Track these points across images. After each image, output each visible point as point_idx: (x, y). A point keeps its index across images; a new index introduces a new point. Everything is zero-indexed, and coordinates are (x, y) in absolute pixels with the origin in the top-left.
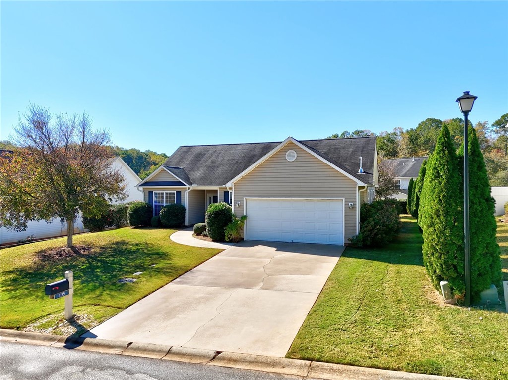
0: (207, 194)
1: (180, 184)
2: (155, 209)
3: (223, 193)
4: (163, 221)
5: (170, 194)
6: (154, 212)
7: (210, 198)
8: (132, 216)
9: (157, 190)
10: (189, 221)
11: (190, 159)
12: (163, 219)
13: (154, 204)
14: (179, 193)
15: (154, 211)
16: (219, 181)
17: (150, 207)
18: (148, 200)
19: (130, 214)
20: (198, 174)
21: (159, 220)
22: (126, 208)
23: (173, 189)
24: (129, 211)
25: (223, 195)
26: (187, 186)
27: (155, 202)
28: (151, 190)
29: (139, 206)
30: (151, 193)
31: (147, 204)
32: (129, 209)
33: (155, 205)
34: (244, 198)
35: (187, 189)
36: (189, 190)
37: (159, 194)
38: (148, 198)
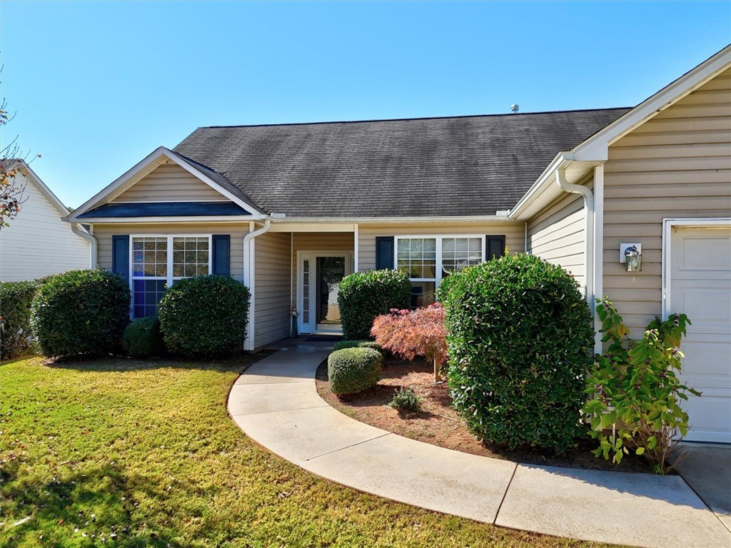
0: (298, 252)
1: (232, 209)
2: (136, 295)
3: (374, 243)
4: (171, 338)
5: (191, 245)
6: (132, 306)
7: (306, 263)
8: (48, 319)
9: (140, 229)
10: (256, 335)
11: (238, 153)
12: (174, 328)
13: (132, 278)
14: (222, 241)
15: (132, 301)
16: (354, 203)
17: (119, 289)
18: (110, 265)
19: (41, 313)
20: (277, 188)
21: (156, 334)
22: (30, 292)
23: (202, 229)
24: (38, 302)
25: (374, 249)
26: (256, 215)
27: (136, 274)
28: (122, 232)
29: (78, 283)
30: (120, 242)
31: (106, 275)
32: (39, 294)
33: (136, 282)
34: (668, 225)
35: (252, 227)
36: (260, 232)
37: (150, 245)
38: (110, 259)
